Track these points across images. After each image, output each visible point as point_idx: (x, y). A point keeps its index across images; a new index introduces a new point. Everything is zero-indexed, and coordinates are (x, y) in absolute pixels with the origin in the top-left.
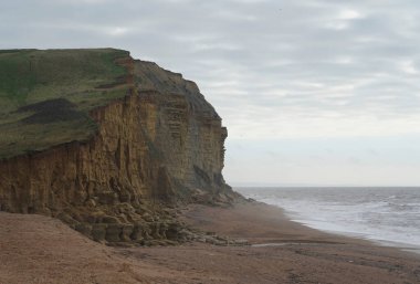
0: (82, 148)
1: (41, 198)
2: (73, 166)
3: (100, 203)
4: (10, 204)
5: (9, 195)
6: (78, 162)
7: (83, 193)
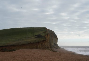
0: (45, 41)
1: (40, 47)
2: (43, 43)
3: (47, 48)
4: (36, 48)
5: (36, 47)
6: (44, 43)
7: (45, 47)
